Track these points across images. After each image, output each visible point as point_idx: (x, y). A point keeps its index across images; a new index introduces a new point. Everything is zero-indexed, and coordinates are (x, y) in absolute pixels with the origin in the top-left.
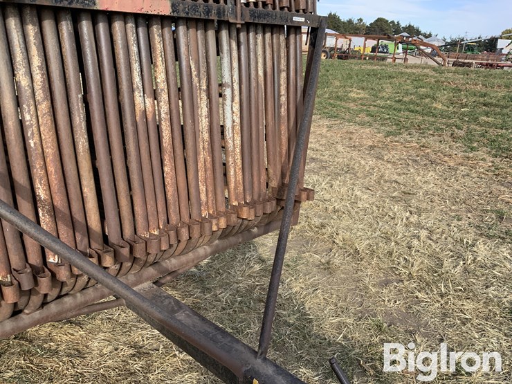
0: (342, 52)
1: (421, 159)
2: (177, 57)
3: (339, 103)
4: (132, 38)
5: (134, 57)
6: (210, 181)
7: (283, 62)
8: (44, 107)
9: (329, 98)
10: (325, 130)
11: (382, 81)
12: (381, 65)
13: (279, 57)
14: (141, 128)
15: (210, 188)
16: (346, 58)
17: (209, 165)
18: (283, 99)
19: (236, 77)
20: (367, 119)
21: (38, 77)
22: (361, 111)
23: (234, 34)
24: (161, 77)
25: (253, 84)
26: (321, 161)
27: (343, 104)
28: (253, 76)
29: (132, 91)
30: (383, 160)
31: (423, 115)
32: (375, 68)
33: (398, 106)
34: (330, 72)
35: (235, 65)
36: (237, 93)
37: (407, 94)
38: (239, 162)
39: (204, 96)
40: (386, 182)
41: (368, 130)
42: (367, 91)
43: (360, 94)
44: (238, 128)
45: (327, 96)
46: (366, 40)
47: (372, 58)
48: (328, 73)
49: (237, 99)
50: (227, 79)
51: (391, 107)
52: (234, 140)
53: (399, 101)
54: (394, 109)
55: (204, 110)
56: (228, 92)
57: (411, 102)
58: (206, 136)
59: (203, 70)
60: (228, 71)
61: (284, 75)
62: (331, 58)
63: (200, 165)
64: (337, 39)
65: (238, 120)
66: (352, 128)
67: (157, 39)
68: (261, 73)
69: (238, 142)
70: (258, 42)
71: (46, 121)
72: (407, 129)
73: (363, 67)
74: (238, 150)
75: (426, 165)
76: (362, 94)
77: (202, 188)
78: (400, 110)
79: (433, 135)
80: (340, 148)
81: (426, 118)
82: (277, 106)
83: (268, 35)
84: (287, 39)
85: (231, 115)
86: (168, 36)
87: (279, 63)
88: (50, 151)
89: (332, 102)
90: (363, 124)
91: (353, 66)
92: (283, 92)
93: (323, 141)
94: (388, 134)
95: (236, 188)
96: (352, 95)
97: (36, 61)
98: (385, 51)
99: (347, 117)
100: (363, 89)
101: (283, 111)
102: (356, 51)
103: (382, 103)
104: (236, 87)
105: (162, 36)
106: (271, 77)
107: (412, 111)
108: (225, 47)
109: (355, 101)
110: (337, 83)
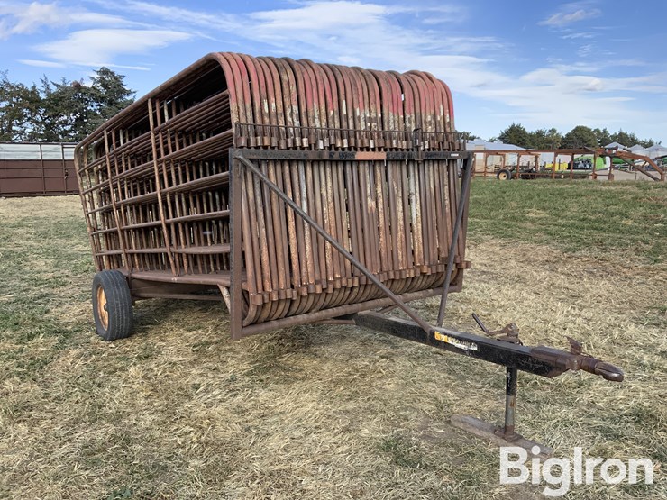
0: (526, 171)
1: (598, 271)
2: (387, 180)
3: (514, 223)
4: (367, 172)
5: (368, 181)
6: (404, 249)
7: (446, 180)
8: (331, 204)
9: (504, 220)
10: (497, 249)
11: (567, 201)
12: (572, 184)
13: (443, 178)
14: (370, 216)
15: (404, 253)
16: (533, 177)
17: (403, 240)
18: (447, 202)
19: (418, 189)
20: (544, 237)
21: (330, 191)
22: (538, 231)
23: (416, 166)
24: (379, 190)
25: (428, 193)
26: (492, 273)
27: (520, 224)
28: (427, 188)
29: (366, 197)
30: (557, 272)
31: (609, 231)
32: (564, 186)
33: (581, 223)
34: (508, 193)
35: (417, 183)
36: (418, 198)
37: (594, 212)
38: (421, 239)
39: (401, 200)
40: (556, 288)
41: (545, 247)
42: (548, 211)
43: (539, 214)
44: (419, 219)
45: (501, 217)
46: (556, 156)
47: (567, 176)
48: (504, 195)
49: (418, 202)
50: (412, 190)
51: (573, 225)
52: (417, 226)
53: (584, 219)
54: (577, 228)
55: (400, 208)
56: (413, 198)
57: (597, 220)
58: (402, 222)
59: (400, 186)
60: (413, 186)
61: (447, 187)
62: (512, 178)
63: (399, 239)
64: (519, 156)
65: (419, 214)
66: (528, 246)
67: (378, 171)
68: (432, 187)
69: (420, 227)
70: (430, 170)
71: (332, 211)
72: (587, 245)
73: (549, 186)
74: (420, 232)
75: (601, 276)
76: (543, 214)
77: (400, 252)
78: (582, 228)
79: (616, 250)
80: (513, 263)
81: (611, 235)
82: (443, 206)
83: (436, 165)
84: (448, 167)
85: (415, 210)
86: (383, 170)
87: (443, 180)
88: (333, 225)
89: (507, 222)
90: (540, 242)
91: (536, 186)
92: (447, 198)
93: (496, 258)
94: (567, 250)
95: (419, 255)
96: (530, 215)
97: (329, 184)
98: (588, 166)
99: (523, 236)
100: (544, 209)
101: (448, 209)
102: (548, 169)
103: (564, 221)
104: (418, 195)
105: (380, 170)
106: (438, 190)
107: (597, 229)
108: (412, 174)
109: (533, 221)
110: (514, 204)
